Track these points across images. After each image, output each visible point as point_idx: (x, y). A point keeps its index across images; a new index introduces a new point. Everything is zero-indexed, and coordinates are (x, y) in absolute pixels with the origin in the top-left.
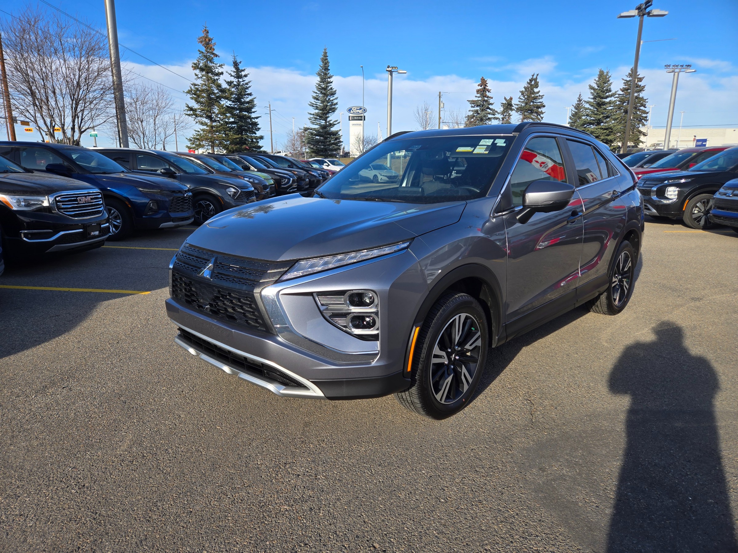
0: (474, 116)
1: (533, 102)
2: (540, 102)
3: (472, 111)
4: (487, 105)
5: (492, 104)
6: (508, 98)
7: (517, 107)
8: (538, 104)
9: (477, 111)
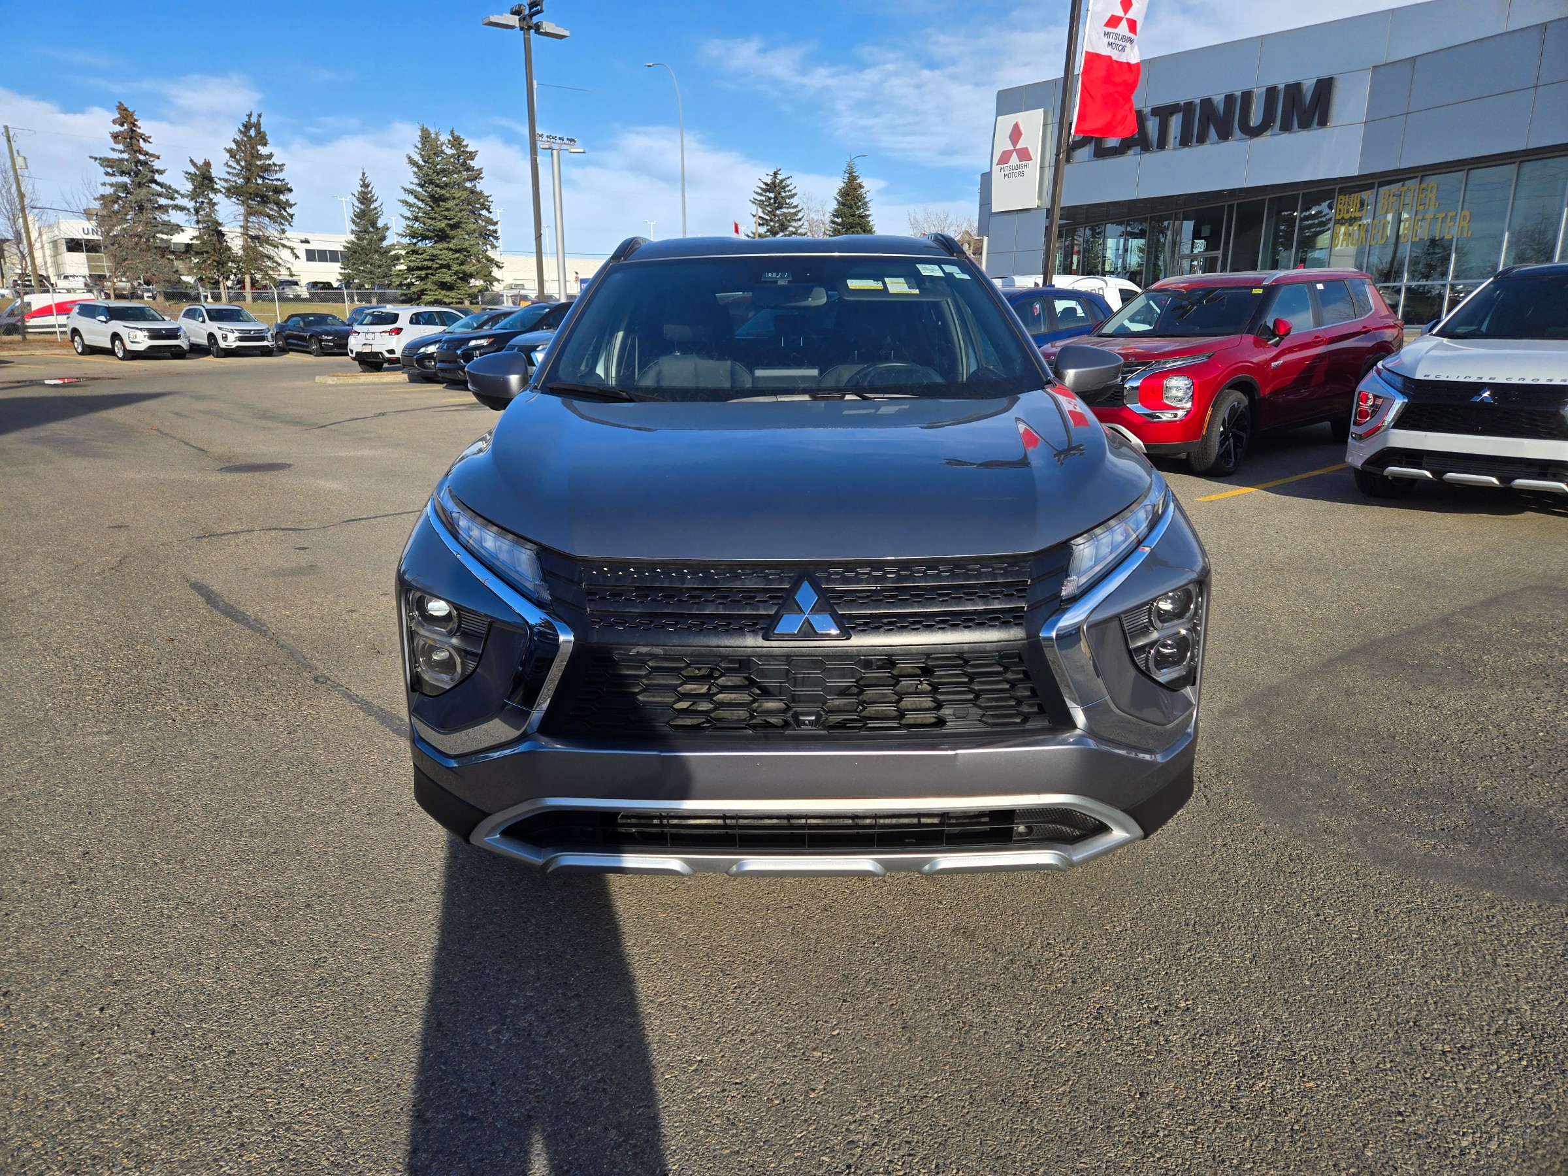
0: (119, 198)
1: (263, 178)
2: (277, 180)
3: (112, 185)
4: (150, 175)
5: (161, 172)
6: (200, 162)
7: (225, 185)
8: (275, 182)
9: (124, 187)
